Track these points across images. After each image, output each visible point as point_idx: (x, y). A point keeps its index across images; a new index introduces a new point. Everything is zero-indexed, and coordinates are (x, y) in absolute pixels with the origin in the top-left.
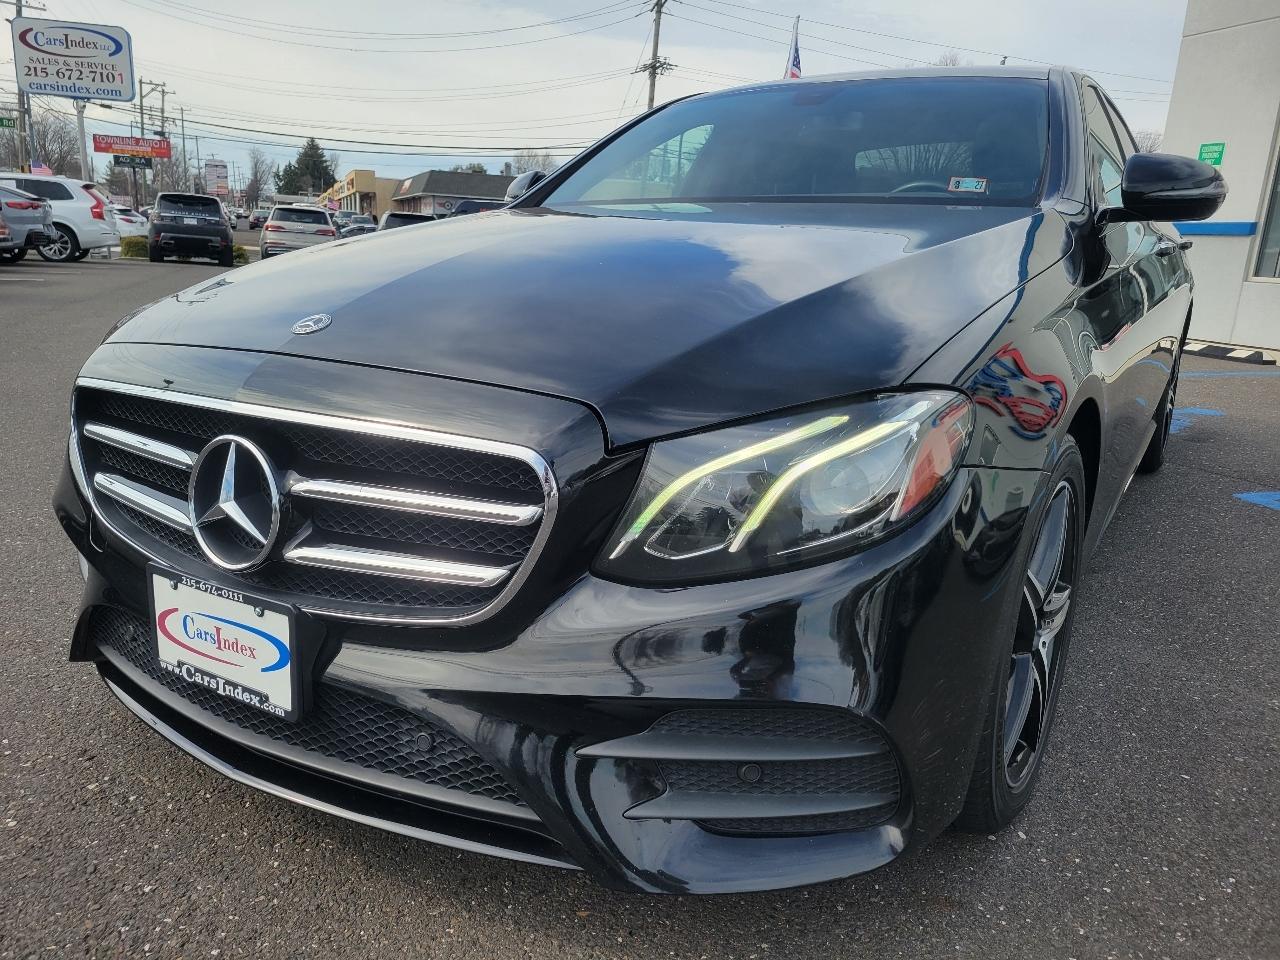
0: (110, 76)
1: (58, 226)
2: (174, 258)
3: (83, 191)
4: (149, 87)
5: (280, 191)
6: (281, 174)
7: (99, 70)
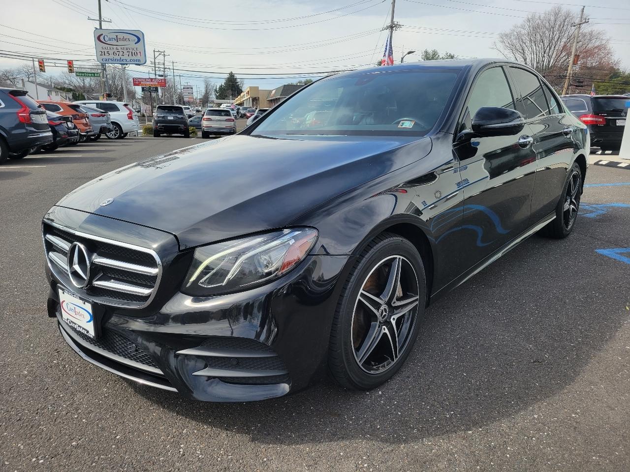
0: (136, 53)
1: (113, 123)
2: (165, 135)
3: (124, 107)
4: (158, 53)
5: (217, 98)
6: (218, 90)
7: (131, 51)
